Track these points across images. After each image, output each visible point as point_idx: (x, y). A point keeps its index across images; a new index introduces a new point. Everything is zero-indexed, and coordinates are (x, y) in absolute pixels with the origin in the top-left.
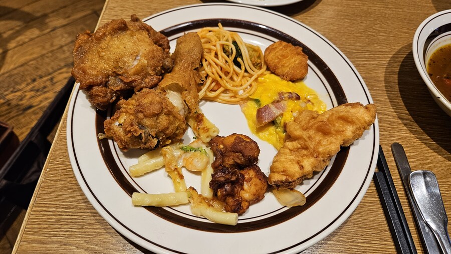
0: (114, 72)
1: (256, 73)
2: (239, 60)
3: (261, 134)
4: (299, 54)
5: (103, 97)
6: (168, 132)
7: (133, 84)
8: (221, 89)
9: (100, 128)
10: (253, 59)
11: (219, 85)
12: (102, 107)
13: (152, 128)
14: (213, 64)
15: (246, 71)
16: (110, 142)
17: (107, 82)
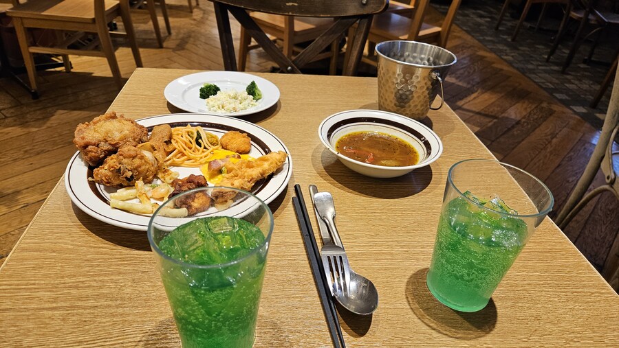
0: (105, 139)
1: (212, 148)
2: (200, 141)
3: (212, 180)
4: (244, 137)
5: (95, 153)
6: (140, 169)
7: (118, 146)
8: (185, 157)
9: (90, 174)
10: (210, 140)
11: (183, 155)
12: (93, 162)
13: (129, 165)
14: (179, 141)
15: (205, 148)
16: (97, 185)
17: (98, 145)
